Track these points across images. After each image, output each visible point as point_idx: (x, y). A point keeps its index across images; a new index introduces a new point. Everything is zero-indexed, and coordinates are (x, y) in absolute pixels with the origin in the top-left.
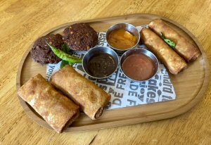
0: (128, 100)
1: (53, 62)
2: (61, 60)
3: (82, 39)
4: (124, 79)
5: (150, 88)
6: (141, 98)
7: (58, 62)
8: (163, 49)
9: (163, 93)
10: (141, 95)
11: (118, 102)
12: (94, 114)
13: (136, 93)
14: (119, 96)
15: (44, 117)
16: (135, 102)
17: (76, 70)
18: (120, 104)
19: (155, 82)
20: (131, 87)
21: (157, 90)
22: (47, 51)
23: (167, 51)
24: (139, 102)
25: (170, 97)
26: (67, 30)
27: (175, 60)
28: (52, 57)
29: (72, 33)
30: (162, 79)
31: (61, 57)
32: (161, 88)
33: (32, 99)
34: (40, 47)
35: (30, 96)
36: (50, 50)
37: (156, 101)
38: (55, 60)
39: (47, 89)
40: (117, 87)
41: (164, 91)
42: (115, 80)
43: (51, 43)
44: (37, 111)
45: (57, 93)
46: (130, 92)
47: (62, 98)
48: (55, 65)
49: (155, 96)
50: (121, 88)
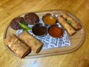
0: (51, 46)
1: (19, 29)
4: (49, 37)
5: (60, 41)
6: (56, 45)
7: (21, 29)
8: (66, 25)
9: (65, 43)
10: (56, 43)
11: (46, 46)
14: (47, 44)
15: (15, 52)
16: (53, 46)
17: (29, 32)
18: (47, 47)
19: (62, 38)
20: (52, 40)
21: (63, 42)
22: (17, 24)
23: (68, 25)
25: (68, 45)
27: (71, 29)
28: (19, 27)
29: (28, 17)
30: (65, 37)
31: (23, 27)
32: (64, 41)
34: (14, 22)
35: (9, 43)
36: (18, 24)
40: (46, 40)
41: (66, 42)
42: (45, 37)
43: (19, 21)
44: (11, 49)
46: (51, 42)
47: (22, 44)
49: (62, 44)
50: (48, 40)
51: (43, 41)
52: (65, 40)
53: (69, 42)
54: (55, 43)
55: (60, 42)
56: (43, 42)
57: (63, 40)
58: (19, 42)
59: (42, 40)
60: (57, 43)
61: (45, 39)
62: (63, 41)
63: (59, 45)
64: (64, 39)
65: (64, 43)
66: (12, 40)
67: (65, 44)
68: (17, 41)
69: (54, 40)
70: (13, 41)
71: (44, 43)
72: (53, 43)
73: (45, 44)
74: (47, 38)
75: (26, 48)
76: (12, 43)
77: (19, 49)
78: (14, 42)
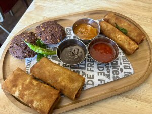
0: (99, 80)
1: (30, 56)
2: (37, 53)
3: (53, 34)
4: (92, 63)
5: (114, 67)
6: (108, 76)
7: (34, 56)
8: (119, 36)
9: (125, 70)
10: (108, 74)
11: (90, 82)
12: (75, 95)
13: (104, 73)
14: (90, 77)
15: (30, 105)
16: (104, 80)
17: (51, 60)
18: (93, 84)
19: (117, 62)
20: (98, 69)
21: (119, 68)
22: (24, 47)
23: (123, 37)
24: (107, 80)
25: (130, 73)
26: (39, 28)
28: (29, 52)
29: (43, 30)
30: (122, 59)
31: (37, 51)
32: (122, 67)
33: (16, 91)
34: (17, 44)
35: (14, 89)
36: (27, 46)
37: (120, 77)
38: (32, 54)
39: (28, 81)
40: (88, 70)
41: (124, 68)
42: (85, 65)
43: (26, 40)
44: (22, 100)
45: (37, 82)
46: (98, 73)
47: (43, 86)
48: (32, 59)
49: (118, 74)
50: (91, 71)
51: (82, 72)
53: (131, 67)
54: (106, 73)
55: (115, 70)
56: (83, 75)
57: (119, 65)
58: (35, 82)
59: (79, 72)
60: (109, 72)
61: (84, 69)
63: (113, 77)
64: (121, 64)
65: (122, 70)
66: (20, 82)
67: (125, 73)
68: (31, 83)
69: (102, 69)
70: (23, 84)
72: (103, 74)
73: (87, 77)
74: (88, 66)
75: (52, 93)
76: (20, 89)
77: (38, 97)
78: (24, 86)
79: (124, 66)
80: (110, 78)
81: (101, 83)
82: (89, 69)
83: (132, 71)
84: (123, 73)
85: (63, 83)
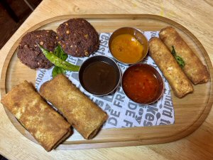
51: (107, 105)
52: (163, 109)
53: (173, 115)
54: (137, 114)
55: (151, 113)
56: (106, 109)
57: (158, 107)
59: (102, 103)
60: (141, 114)
61: (111, 100)
62: (157, 110)
64: (161, 107)
65: (158, 116)
67: (162, 120)
68: (37, 106)
69: (134, 107)
70: (28, 105)
71: (107, 111)
72: (132, 114)
73: (112, 114)
74: (116, 98)
75: (60, 125)
76: (23, 111)
77: (43, 127)
78: (29, 108)
79: (164, 111)
80: (139, 122)
81: (127, 125)
82: (117, 103)
83: (172, 120)
84: (159, 119)
85: (77, 117)
